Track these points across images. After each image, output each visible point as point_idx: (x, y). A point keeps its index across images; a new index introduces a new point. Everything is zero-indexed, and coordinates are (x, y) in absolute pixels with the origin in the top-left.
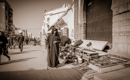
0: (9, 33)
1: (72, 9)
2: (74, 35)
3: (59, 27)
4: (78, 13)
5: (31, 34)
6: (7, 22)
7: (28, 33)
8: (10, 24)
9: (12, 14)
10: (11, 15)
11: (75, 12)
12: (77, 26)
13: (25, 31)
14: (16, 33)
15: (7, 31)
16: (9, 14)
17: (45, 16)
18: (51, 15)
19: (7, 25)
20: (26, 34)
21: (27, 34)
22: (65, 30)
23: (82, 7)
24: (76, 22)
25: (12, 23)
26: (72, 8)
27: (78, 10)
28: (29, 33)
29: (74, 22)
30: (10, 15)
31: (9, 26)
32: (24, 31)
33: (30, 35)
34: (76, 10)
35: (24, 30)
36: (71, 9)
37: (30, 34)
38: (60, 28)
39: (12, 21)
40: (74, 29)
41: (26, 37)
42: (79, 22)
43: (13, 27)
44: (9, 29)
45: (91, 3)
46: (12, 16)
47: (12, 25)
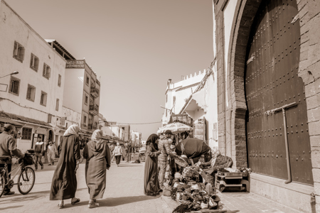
0: (88, 133)
1: (213, 74)
2: (217, 139)
3: (189, 119)
4: (224, 82)
5: (140, 135)
6: (87, 108)
7: (133, 134)
8: (92, 112)
9: (98, 92)
10: (95, 93)
11: (218, 81)
12: (223, 114)
13: (126, 129)
14: (104, 134)
15: (86, 128)
16: (91, 92)
17: (168, 93)
18: (179, 90)
19: (87, 115)
20: (127, 134)
21: (129, 136)
22: (199, 125)
23: (233, 68)
24: (221, 106)
25: (97, 110)
26: (214, 71)
27: (224, 76)
28: (136, 133)
29: (218, 105)
30: (93, 94)
31: (90, 117)
32: (123, 128)
33: (138, 139)
34: (220, 75)
35: (123, 125)
36: (211, 73)
37: (138, 135)
38: (192, 120)
39: (98, 106)
40: (217, 122)
41: (127, 142)
42: (227, 105)
43: (100, 119)
44: (89, 125)
45: (252, 58)
46: (98, 96)
47: (97, 114)
